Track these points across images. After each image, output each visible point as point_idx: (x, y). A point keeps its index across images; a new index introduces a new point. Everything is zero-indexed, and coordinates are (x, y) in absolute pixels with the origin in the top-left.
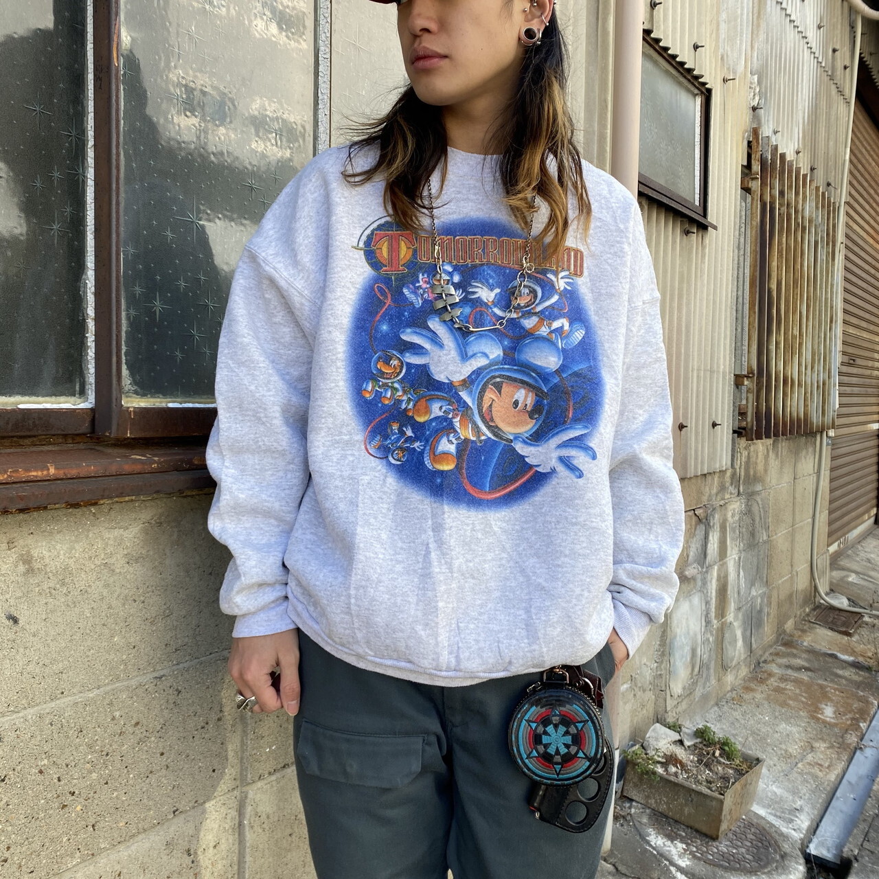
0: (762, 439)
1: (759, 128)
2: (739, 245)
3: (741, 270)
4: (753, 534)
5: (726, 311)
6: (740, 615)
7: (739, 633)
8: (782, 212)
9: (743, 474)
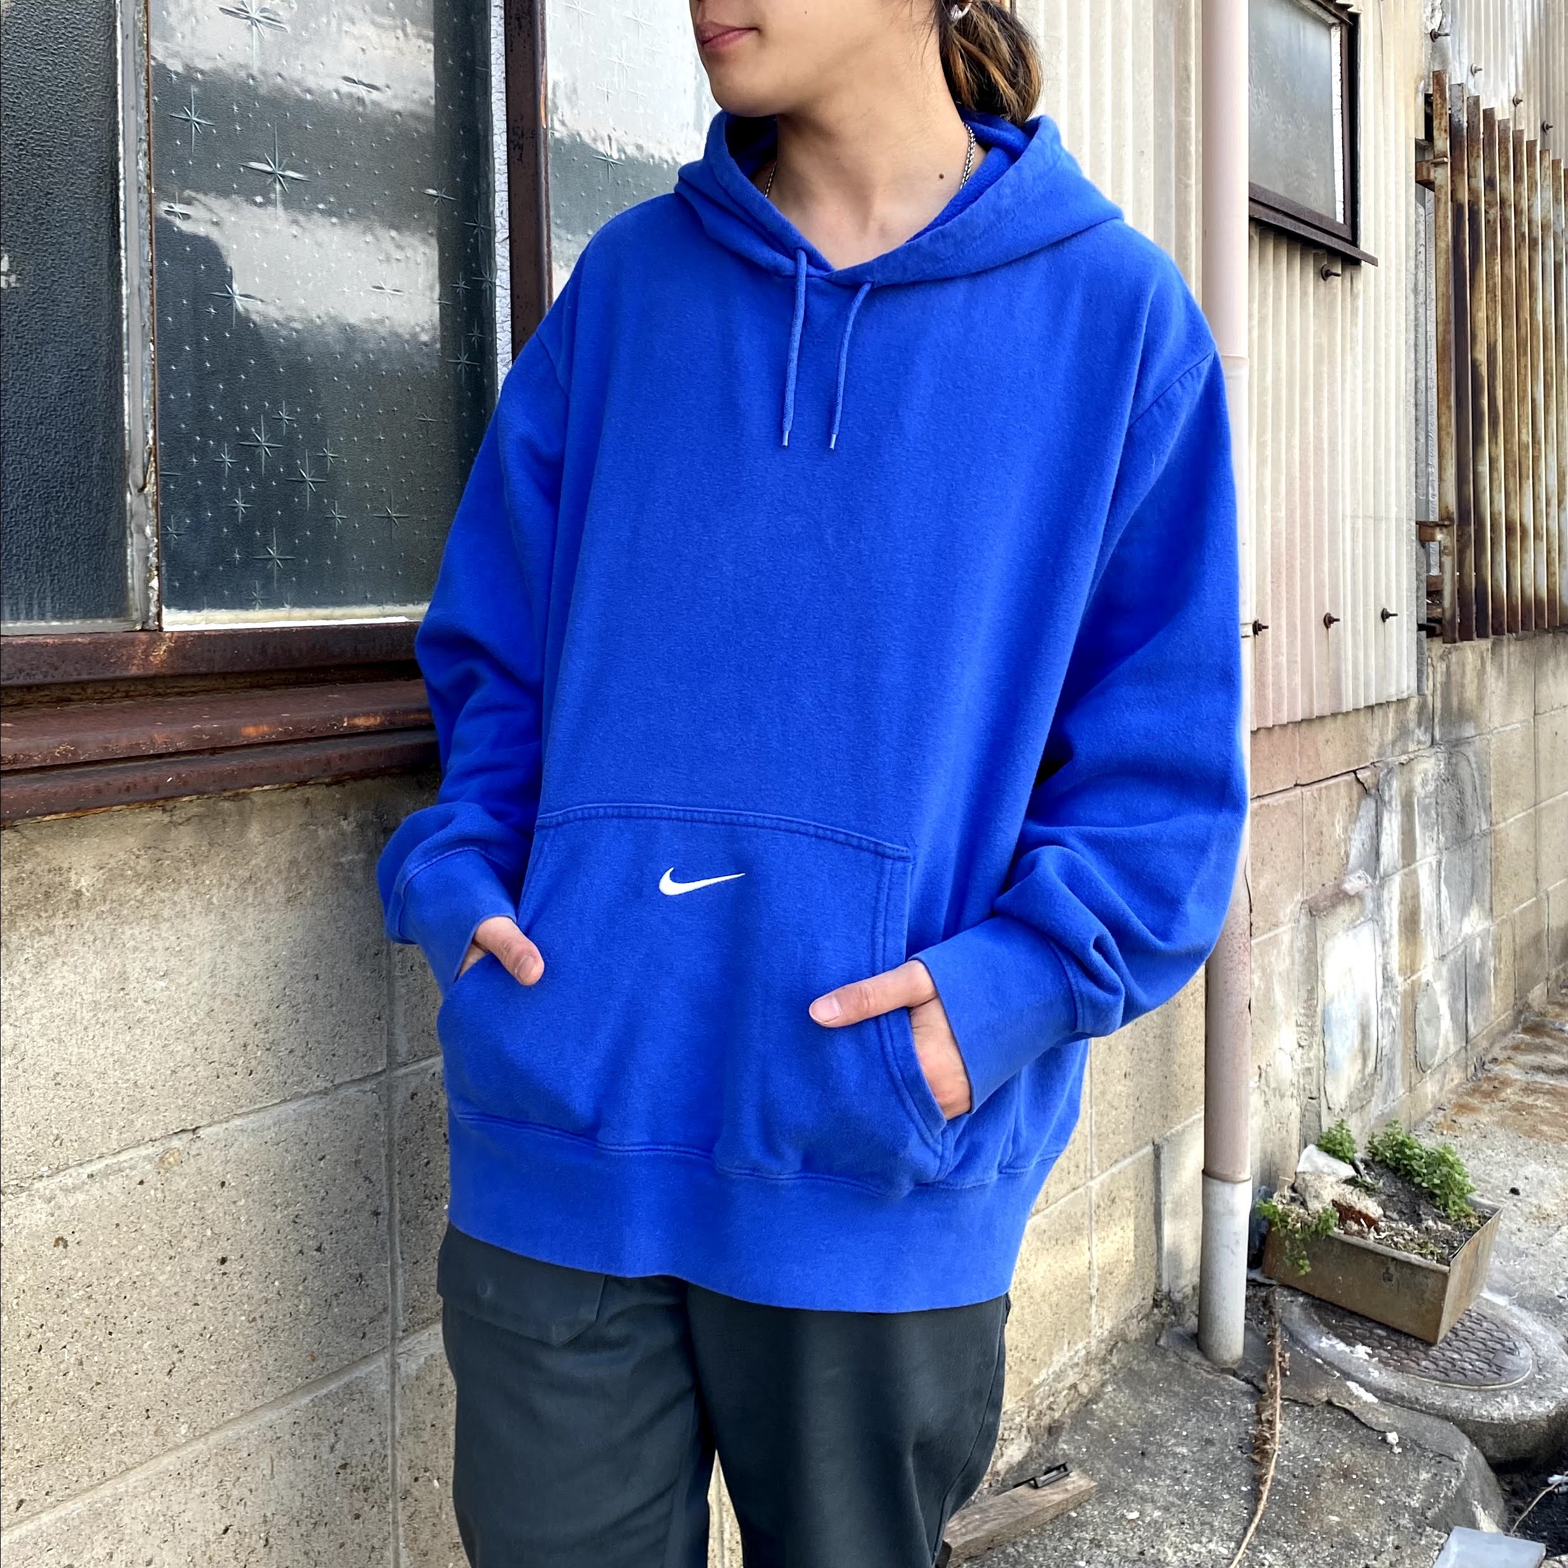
0: (1472, 640)
1: (1445, 71)
2: (1416, 284)
3: (1421, 330)
4: (1461, 819)
5: (1397, 408)
6: (1444, 970)
7: (1443, 1003)
8: (1491, 217)
9: (1438, 705)
